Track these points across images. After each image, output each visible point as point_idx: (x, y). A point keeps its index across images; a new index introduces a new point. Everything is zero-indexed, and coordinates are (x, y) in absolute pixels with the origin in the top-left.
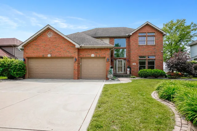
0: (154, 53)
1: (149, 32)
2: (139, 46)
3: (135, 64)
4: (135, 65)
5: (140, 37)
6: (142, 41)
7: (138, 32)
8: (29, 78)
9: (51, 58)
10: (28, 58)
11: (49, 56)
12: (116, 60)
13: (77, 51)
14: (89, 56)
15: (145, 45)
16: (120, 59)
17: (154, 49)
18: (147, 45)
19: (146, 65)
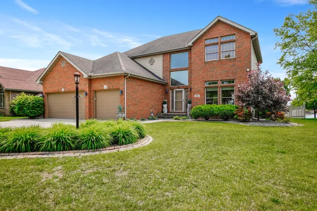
0: (234, 73)
1: (224, 35)
2: (206, 63)
3: (199, 96)
4: (198, 98)
5: (209, 47)
6: (211, 54)
7: (205, 38)
8: (49, 118)
9: (65, 93)
10: (48, 94)
11: (63, 90)
12: (173, 89)
13: (87, 82)
14: (100, 88)
15: (215, 61)
16: (179, 88)
17: (234, 65)
18: (220, 61)
19: (220, 97)
